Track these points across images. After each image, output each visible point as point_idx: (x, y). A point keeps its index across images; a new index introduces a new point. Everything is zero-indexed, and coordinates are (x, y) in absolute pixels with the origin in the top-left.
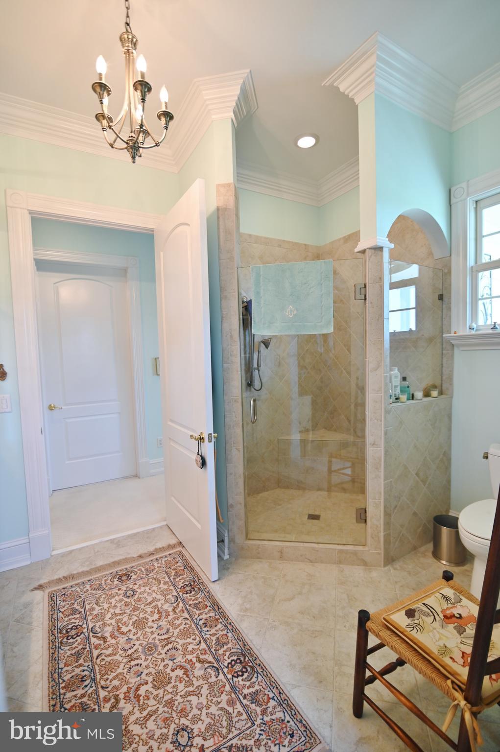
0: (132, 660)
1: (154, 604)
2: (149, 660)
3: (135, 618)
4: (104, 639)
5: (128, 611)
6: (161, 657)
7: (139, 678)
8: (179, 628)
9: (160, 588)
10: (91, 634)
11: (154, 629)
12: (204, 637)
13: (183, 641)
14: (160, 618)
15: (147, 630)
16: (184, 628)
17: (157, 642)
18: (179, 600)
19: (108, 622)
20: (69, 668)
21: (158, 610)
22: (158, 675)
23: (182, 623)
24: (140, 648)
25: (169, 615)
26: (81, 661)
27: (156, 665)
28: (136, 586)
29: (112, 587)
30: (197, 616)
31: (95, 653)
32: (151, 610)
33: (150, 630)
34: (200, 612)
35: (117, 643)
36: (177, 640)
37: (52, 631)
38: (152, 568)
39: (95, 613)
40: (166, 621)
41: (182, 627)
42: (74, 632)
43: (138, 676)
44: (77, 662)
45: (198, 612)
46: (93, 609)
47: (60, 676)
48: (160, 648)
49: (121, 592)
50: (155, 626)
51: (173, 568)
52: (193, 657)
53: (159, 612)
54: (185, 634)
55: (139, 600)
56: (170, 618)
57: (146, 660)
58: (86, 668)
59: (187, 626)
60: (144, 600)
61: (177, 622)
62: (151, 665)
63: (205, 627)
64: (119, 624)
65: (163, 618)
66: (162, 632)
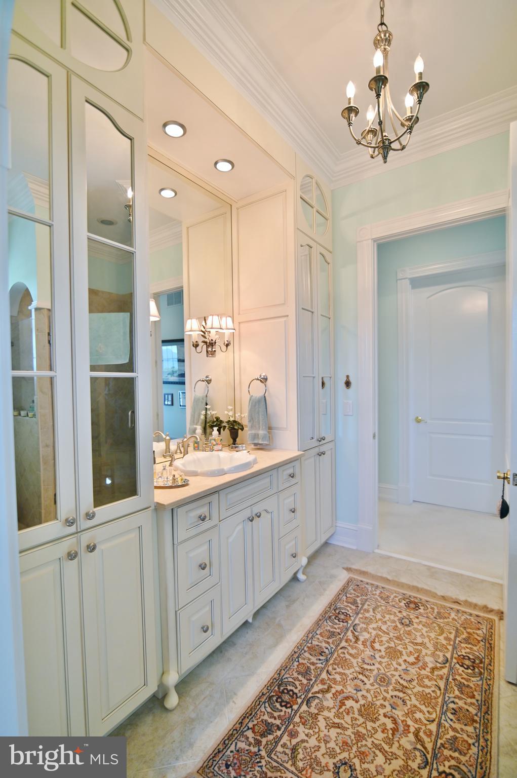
0: (362, 674)
1: (419, 647)
2: (374, 687)
3: (392, 645)
4: (357, 639)
5: (391, 635)
6: (386, 694)
7: (355, 692)
8: (424, 689)
9: (437, 639)
10: (352, 628)
11: (400, 668)
12: (442, 721)
13: (417, 703)
14: (413, 664)
15: (394, 663)
16: (429, 693)
17: (393, 681)
18: (447, 665)
19: (370, 630)
20: (321, 638)
21: (418, 656)
22: (371, 705)
23: (430, 687)
24: (376, 671)
25: (425, 669)
26: (330, 641)
27: (376, 697)
28: (417, 620)
29: (396, 606)
30: (453, 696)
31: (343, 644)
32: (412, 651)
33: (396, 666)
34: (460, 695)
35: (363, 651)
36: (412, 697)
37: (331, 605)
38: (446, 615)
39: (367, 615)
40: (416, 671)
41: (427, 691)
42: (342, 617)
43: (356, 690)
44: (328, 638)
45: (457, 693)
46: (368, 611)
47: (312, 638)
48: (391, 688)
49: (400, 615)
50: (404, 667)
51: (469, 630)
52: (414, 726)
53: (417, 658)
54: (426, 699)
55: (409, 633)
56: (423, 672)
57: (372, 685)
58: (329, 648)
59: (433, 694)
60: (413, 636)
61: (427, 682)
62: (372, 692)
63: (452, 713)
64: (376, 639)
65: (417, 667)
66: (405, 676)
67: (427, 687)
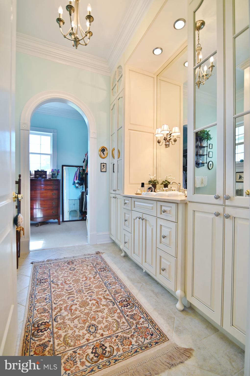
0: (89, 288)
1: (74, 317)
2: (81, 287)
3: (88, 308)
4: (105, 298)
5: (93, 313)
6: (75, 288)
7: (86, 282)
8: (61, 299)
10: (113, 301)
11: (76, 300)
12: (50, 293)
13: (62, 293)
14: (72, 306)
16: (58, 299)
17: (76, 294)
18: (54, 317)
19: (104, 307)
21: (71, 311)
22: (78, 282)
23: (59, 301)
24: (85, 292)
25: (65, 307)
27: (78, 285)
28: (87, 336)
29: (109, 338)
30: (47, 304)
31: (107, 292)
32: (76, 312)
33: (78, 300)
34: (45, 307)
35: (97, 295)
36: (65, 293)
39: (116, 315)
40: (68, 304)
42: (125, 303)
46: (118, 317)
48: (75, 291)
49: (101, 331)
50: (75, 302)
55: (84, 321)
56: (65, 305)
57: (82, 288)
59: (57, 299)
60: (81, 321)
61: (61, 302)
62: (80, 286)
64: (97, 305)
65: (69, 306)
66: (72, 298)
67: (60, 301)
